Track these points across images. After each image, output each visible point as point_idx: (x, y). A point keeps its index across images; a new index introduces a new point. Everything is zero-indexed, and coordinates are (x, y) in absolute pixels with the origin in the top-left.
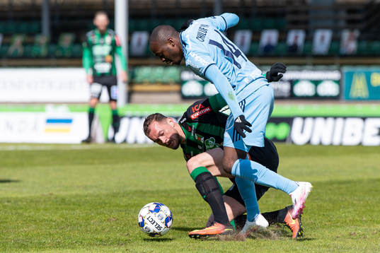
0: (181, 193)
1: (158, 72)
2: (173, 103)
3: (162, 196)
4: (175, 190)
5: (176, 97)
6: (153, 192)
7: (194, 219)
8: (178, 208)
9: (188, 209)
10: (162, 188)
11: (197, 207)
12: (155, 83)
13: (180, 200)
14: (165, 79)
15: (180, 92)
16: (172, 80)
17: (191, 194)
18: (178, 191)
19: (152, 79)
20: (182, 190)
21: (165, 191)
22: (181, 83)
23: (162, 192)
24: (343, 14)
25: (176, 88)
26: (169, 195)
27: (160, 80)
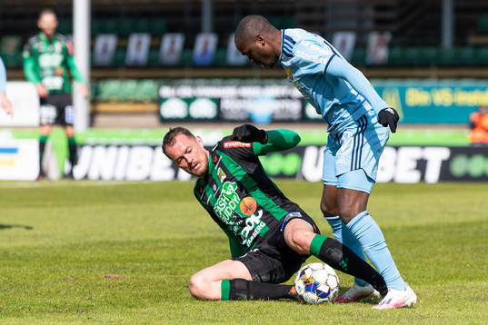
0: (160, 245)
1: (130, 88)
2: (148, 127)
3: (134, 249)
4: (152, 241)
5: (153, 120)
6: (122, 244)
7: (176, 279)
8: (155, 264)
9: (168, 265)
10: (133, 238)
11: (181, 263)
12: (126, 101)
13: (158, 253)
14: (139, 96)
15: (158, 113)
16: (148, 97)
17: (171, 245)
18: (157, 241)
19: (121, 95)
20: (161, 241)
21: (138, 242)
22: (159, 101)
23: (134, 243)
24: (370, 12)
25: (153, 107)
26: (143, 247)
27: (131, 97)
